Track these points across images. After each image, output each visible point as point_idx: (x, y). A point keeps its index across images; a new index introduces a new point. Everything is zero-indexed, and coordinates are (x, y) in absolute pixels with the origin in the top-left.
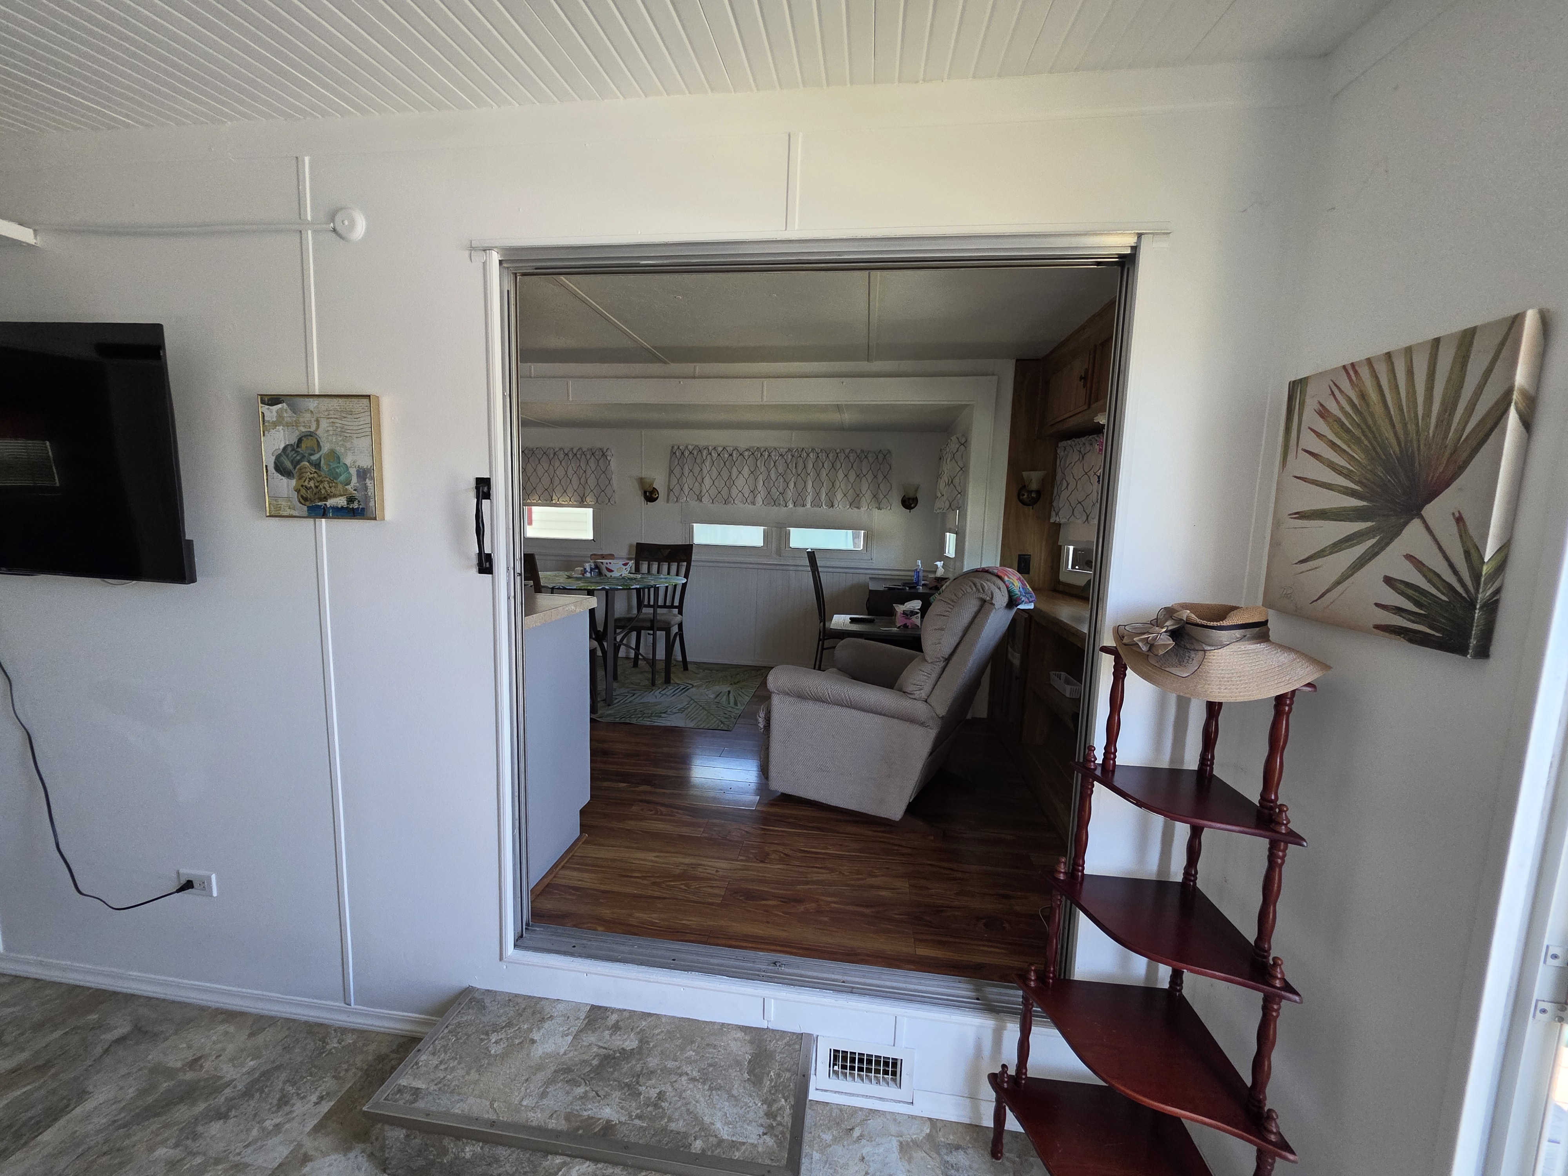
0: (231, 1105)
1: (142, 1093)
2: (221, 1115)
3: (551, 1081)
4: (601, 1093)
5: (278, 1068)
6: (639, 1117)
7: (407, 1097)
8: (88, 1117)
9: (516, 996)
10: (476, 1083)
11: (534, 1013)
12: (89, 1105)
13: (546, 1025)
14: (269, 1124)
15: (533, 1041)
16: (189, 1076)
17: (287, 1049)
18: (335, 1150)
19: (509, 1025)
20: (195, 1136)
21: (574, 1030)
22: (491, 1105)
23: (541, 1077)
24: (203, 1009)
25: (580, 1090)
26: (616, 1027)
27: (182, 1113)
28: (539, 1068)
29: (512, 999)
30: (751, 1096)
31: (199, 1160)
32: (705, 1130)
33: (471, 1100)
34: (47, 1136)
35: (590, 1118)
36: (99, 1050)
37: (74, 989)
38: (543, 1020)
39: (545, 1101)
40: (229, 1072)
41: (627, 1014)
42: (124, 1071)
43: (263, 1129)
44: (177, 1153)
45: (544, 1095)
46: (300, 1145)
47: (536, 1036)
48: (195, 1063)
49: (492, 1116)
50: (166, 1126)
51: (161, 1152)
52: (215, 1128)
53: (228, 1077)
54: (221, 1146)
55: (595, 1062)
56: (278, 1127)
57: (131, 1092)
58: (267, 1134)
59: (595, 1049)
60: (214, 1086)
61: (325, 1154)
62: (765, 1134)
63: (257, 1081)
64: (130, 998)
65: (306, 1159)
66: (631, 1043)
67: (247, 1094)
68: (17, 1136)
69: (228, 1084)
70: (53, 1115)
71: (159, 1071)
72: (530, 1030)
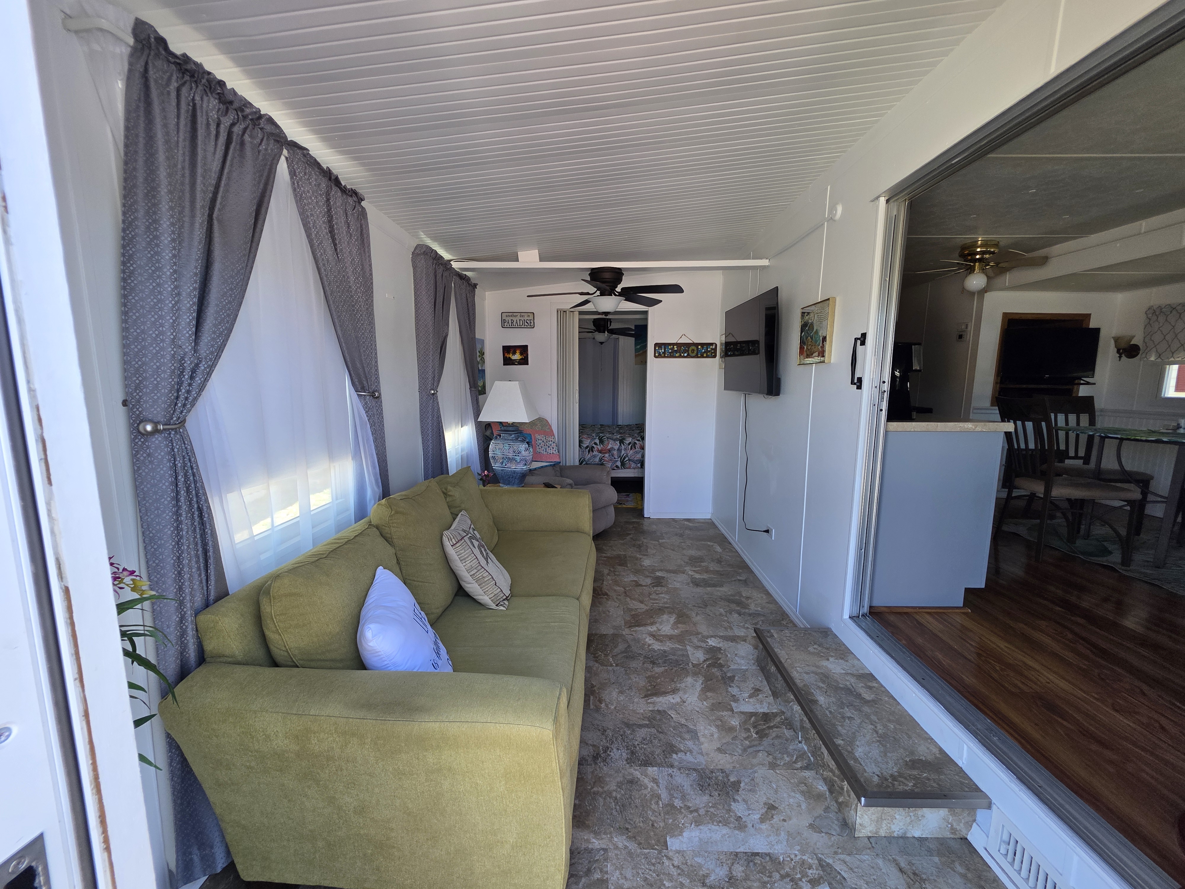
0: (744, 614)
1: (731, 595)
2: (740, 614)
3: (816, 673)
4: (828, 693)
5: (764, 616)
6: (830, 712)
7: (769, 635)
8: (718, 591)
9: (844, 644)
10: (791, 650)
11: (842, 654)
12: (721, 589)
13: (840, 661)
14: (746, 625)
15: (828, 660)
16: (743, 600)
17: (771, 613)
18: (753, 646)
19: (827, 649)
20: (731, 613)
21: (849, 671)
22: (787, 659)
23: (814, 669)
24: (764, 587)
25: (822, 685)
26: (870, 688)
27: (733, 606)
28: (818, 667)
29: (841, 644)
30: (896, 764)
31: (726, 619)
32: (851, 742)
33: (783, 652)
34: (709, 589)
35: (813, 693)
36: (733, 579)
37: (744, 561)
38: (842, 659)
39: (805, 675)
40: (752, 607)
41: (883, 689)
42: (733, 587)
43: (744, 625)
44: (724, 613)
45: (807, 673)
46: (747, 636)
47: (831, 659)
48: (748, 598)
49: (783, 661)
50: (728, 606)
51: (722, 610)
52: (736, 615)
53: (751, 607)
54: (732, 620)
55: (841, 686)
56: (748, 628)
57: (730, 593)
58: (744, 627)
59: (848, 683)
60: (745, 606)
61: (749, 644)
62: (878, 775)
63: (756, 614)
64: (752, 572)
65: (745, 641)
66: (867, 696)
67: (750, 615)
68: (705, 584)
69: (749, 609)
70: (714, 586)
71: (740, 594)
72: (832, 656)
